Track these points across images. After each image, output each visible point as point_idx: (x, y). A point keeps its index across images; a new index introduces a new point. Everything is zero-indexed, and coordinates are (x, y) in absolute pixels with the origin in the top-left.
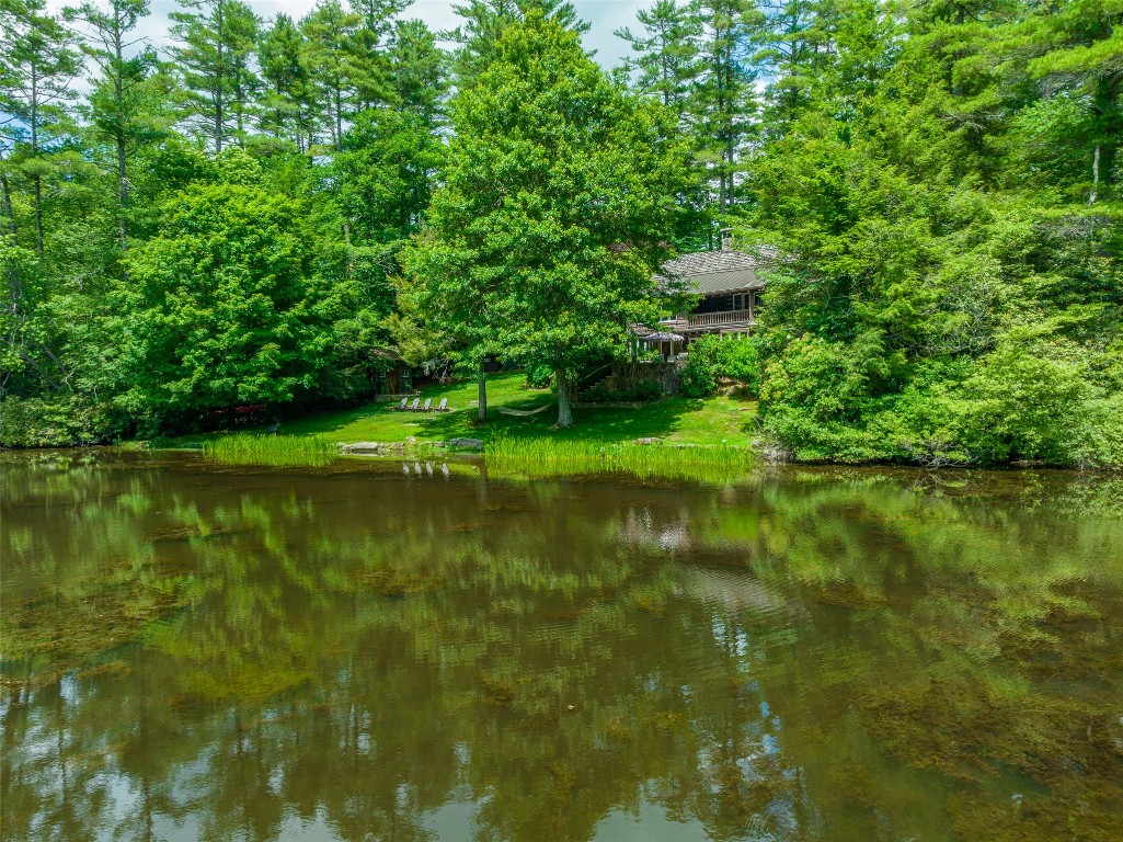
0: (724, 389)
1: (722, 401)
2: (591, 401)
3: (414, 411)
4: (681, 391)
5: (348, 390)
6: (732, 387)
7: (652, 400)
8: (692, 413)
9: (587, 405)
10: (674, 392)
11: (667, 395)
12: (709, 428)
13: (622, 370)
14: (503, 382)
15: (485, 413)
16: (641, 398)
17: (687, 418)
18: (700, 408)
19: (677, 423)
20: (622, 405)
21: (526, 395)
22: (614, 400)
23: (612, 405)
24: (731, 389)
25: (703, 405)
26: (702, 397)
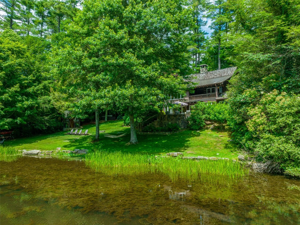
0: (208, 126)
1: (209, 132)
2: (147, 131)
3: (75, 135)
4: (188, 127)
5: (46, 125)
6: (212, 125)
7: (175, 131)
8: (195, 137)
9: (145, 133)
10: (185, 127)
11: (182, 129)
12: (206, 146)
13: (161, 118)
14: (115, 124)
15: (99, 136)
16: (170, 130)
17: (193, 140)
18: (199, 135)
19: (188, 142)
20: (161, 133)
21: (122, 129)
22: (157, 131)
23: (157, 133)
24: (212, 126)
25: (200, 134)
26: (199, 130)
